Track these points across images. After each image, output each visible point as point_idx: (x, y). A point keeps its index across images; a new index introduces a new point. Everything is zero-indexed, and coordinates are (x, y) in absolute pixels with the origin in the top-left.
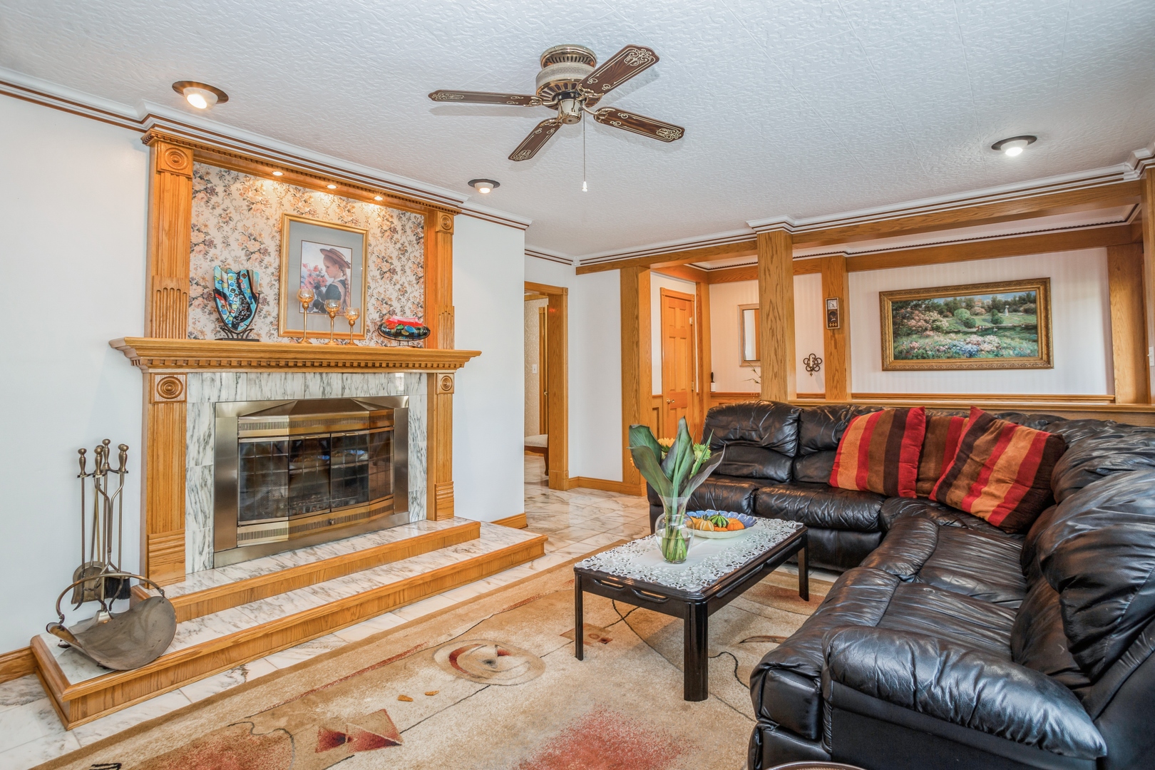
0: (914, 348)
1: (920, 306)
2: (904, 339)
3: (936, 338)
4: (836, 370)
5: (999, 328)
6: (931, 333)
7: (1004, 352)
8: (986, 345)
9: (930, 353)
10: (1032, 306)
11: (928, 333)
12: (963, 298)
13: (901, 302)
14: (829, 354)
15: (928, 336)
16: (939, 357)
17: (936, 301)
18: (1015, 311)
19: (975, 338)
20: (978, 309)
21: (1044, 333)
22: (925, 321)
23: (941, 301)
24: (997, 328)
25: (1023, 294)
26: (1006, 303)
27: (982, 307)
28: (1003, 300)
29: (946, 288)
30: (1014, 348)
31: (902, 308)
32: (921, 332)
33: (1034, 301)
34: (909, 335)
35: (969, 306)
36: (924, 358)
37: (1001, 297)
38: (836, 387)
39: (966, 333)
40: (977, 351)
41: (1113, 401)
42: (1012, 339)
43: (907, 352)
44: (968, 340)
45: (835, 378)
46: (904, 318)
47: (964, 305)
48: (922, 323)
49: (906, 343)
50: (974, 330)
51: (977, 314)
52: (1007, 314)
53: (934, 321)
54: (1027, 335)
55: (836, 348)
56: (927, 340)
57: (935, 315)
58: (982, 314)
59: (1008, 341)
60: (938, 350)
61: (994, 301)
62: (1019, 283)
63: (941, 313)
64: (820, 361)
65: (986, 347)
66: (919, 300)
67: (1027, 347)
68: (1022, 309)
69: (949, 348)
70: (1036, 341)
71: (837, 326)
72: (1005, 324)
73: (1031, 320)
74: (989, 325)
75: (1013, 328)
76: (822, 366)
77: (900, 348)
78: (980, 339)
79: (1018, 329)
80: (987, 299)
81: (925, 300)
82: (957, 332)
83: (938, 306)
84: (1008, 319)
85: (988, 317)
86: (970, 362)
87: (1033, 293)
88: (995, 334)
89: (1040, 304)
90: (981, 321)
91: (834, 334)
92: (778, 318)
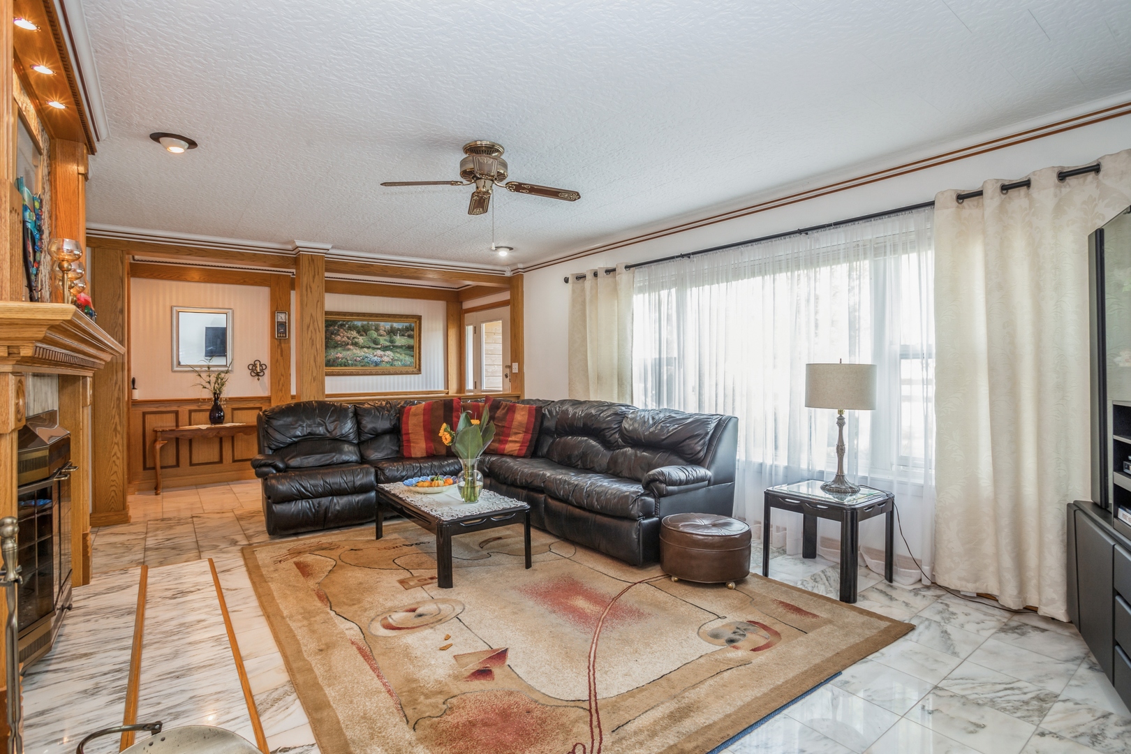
0: (338, 358)
1: (344, 325)
2: (332, 350)
3: (354, 351)
4: (282, 375)
5: (394, 346)
6: (351, 347)
7: (396, 363)
8: (385, 358)
9: (350, 362)
10: (412, 332)
11: (349, 347)
12: (373, 323)
13: (331, 321)
14: (274, 361)
15: (349, 349)
16: (356, 365)
17: (356, 323)
18: (403, 335)
19: (379, 352)
20: (382, 332)
21: (417, 351)
22: (348, 337)
23: (359, 324)
24: (392, 347)
25: (407, 324)
26: (398, 329)
27: (385, 331)
28: (397, 327)
29: (364, 315)
30: (401, 361)
31: (331, 326)
32: (344, 345)
33: (413, 330)
34: (335, 347)
35: (377, 329)
36: (345, 366)
37: (396, 325)
38: (281, 390)
39: (374, 349)
40: (381, 362)
41: (448, 393)
42: (401, 354)
43: (334, 361)
44: (375, 353)
45: (281, 383)
46: (332, 334)
47: (374, 328)
48: (345, 339)
49: (333, 354)
50: (379, 346)
51: (381, 336)
52: (398, 337)
53: (354, 338)
54: (408, 352)
55: (282, 356)
56: (348, 352)
57: (354, 334)
58: (384, 336)
59: (398, 355)
60: (355, 360)
61: (391, 327)
62: (407, 317)
63: (358, 332)
64: (264, 367)
65: (386, 359)
66: (344, 321)
67: (408, 360)
68: (406, 334)
69: (363, 359)
70: (413, 356)
71: (286, 336)
72: (397, 344)
73: (411, 342)
74: (388, 344)
75: (401, 347)
76: (267, 372)
77: (329, 357)
78: (382, 353)
79: (404, 348)
80: (388, 326)
81: (348, 321)
82: (369, 348)
83: (357, 327)
84: (400, 340)
85: (387, 338)
86: (374, 369)
87: (413, 325)
88: (391, 350)
89: (416, 333)
90: (383, 341)
91: (280, 343)
92: (317, 331)
